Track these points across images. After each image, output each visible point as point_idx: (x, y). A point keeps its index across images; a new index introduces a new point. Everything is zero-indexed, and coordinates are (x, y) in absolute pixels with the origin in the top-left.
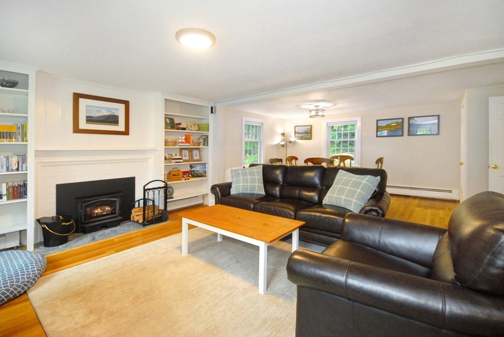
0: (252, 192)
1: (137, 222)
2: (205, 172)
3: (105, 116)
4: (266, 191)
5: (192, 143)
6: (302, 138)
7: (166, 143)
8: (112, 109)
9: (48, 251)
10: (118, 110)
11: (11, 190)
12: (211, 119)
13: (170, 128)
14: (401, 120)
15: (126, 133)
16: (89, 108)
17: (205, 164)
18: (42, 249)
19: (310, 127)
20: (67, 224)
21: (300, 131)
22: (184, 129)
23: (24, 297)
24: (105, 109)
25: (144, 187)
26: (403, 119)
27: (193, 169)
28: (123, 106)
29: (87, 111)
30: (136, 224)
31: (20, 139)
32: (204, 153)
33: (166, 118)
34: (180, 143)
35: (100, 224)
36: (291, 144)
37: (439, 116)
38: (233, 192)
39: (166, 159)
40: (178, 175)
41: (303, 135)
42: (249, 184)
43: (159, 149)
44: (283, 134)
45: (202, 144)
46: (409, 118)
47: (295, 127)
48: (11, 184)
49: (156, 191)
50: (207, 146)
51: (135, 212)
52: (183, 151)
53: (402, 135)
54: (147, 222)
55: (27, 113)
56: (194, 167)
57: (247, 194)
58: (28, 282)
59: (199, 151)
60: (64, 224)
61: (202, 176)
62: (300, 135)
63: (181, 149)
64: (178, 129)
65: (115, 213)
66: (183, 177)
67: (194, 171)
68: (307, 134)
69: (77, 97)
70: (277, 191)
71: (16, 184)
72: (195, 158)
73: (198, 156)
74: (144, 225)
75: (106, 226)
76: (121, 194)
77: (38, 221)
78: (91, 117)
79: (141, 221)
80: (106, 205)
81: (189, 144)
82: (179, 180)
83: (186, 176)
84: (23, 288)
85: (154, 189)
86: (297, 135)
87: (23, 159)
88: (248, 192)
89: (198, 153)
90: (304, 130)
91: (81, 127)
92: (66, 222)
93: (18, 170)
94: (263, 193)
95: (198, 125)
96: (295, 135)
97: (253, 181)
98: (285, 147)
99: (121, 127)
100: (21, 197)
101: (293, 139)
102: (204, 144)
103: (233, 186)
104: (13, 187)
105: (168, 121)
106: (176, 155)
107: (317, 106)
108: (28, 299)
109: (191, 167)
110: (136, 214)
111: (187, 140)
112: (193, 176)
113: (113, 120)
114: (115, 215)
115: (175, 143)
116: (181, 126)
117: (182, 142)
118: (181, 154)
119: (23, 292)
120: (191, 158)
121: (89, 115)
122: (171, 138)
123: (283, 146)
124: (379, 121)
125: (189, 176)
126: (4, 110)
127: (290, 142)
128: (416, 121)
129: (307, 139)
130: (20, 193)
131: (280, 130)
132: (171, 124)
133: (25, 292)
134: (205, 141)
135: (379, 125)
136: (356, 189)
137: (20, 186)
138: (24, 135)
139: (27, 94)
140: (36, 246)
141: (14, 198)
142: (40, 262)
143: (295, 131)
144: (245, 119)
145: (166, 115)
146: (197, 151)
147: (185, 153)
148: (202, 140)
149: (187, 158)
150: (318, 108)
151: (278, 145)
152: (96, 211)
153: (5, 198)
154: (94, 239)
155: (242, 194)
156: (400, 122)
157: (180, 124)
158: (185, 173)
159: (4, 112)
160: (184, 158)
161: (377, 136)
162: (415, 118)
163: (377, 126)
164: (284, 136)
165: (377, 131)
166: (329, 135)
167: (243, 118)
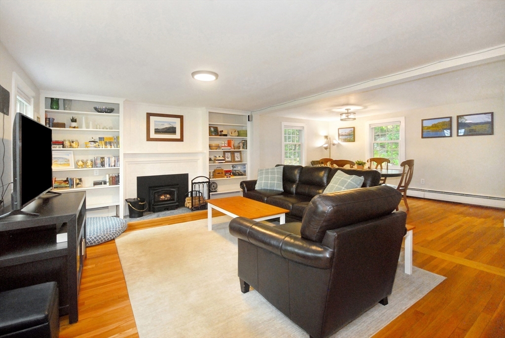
0: (272, 188)
1: (188, 208)
2: (245, 171)
3: (166, 128)
4: (284, 188)
5: (233, 147)
6: (346, 140)
7: (210, 147)
8: (171, 122)
9: (131, 220)
10: (175, 123)
11: (111, 179)
12: (249, 127)
13: (213, 134)
14: (449, 119)
15: (181, 140)
16: (157, 123)
17: (245, 165)
18: (128, 219)
19: (353, 129)
20: (142, 204)
21: (344, 134)
22: (226, 135)
23: (113, 241)
24: (166, 123)
25: (192, 181)
27: (235, 169)
28: (179, 119)
29: (155, 125)
30: (188, 210)
31: (116, 146)
32: (244, 156)
33: (210, 127)
34: (223, 147)
35: (164, 207)
36: (335, 146)
37: (492, 114)
38: (257, 187)
39: (210, 160)
40: (222, 173)
41: (346, 137)
42: (269, 182)
43: (205, 152)
44: (326, 137)
45: (241, 147)
46: (458, 117)
47: (339, 129)
48: (111, 175)
49: (201, 185)
50: (246, 149)
51: (187, 200)
52: (226, 154)
53: (451, 136)
54: (194, 208)
55: (119, 129)
56: (235, 167)
57: (268, 190)
58: (116, 233)
59: (241, 154)
60: (140, 203)
61: (242, 175)
62: (344, 137)
63: (224, 152)
64: (220, 136)
65: (174, 200)
66: (225, 175)
67: (235, 171)
68: (351, 136)
69: (149, 115)
70: (294, 188)
71: (114, 175)
72: (236, 159)
73: (239, 157)
74: (192, 210)
75: (167, 209)
76: (178, 186)
77: (126, 200)
78: (157, 129)
79: (190, 207)
80: (167, 194)
81: (230, 148)
82: (222, 177)
83: (227, 174)
84: (113, 236)
85: (199, 183)
86: (340, 137)
87: (117, 159)
88: (269, 188)
89: (239, 155)
90: (347, 132)
91: (151, 137)
92: (142, 202)
93: (115, 166)
94: (281, 189)
95: (238, 131)
96: (339, 137)
97: (273, 179)
98: (328, 150)
99: (178, 136)
100: (116, 184)
101: (336, 141)
102: (243, 148)
103: (258, 182)
104: (112, 177)
105: (212, 129)
106: (220, 157)
107: (348, 110)
108: (115, 243)
109: (233, 167)
110: (188, 202)
111: (229, 145)
112: (234, 174)
113: (172, 130)
114: (174, 202)
115: (218, 147)
116: (223, 133)
117: (225, 146)
118: (224, 156)
119: (112, 238)
120: (233, 160)
121: (156, 128)
122: (214, 143)
123: (326, 148)
124: (424, 121)
125: (230, 174)
126: (107, 127)
127: (334, 145)
128: (466, 120)
129: (350, 141)
130: (116, 181)
131: (323, 133)
132: (214, 131)
133: (114, 239)
134: (244, 145)
135: (424, 125)
136: (341, 187)
137: (116, 176)
138: (118, 143)
139: (119, 116)
140: (125, 217)
141: (113, 184)
142: (123, 223)
143: (339, 133)
144: (284, 124)
145: (209, 124)
146: (239, 154)
147: (228, 155)
148: (241, 145)
149: (230, 159)
150: (349, 111)
151: (321, 148)
152: (162, 197)
153: (108, 184)
154: (158, 216)
155: (264, 189)
156: (448, 122)
157: (222, 131)
158: (227, 172)
159: (107, 129)
160: (227, 160)
161: (422, 137)
162: (465, 117)
163: (422, 127)
164: (327, 139)
165: (422, 132)
166: (372, 137)
167: (282, 123)
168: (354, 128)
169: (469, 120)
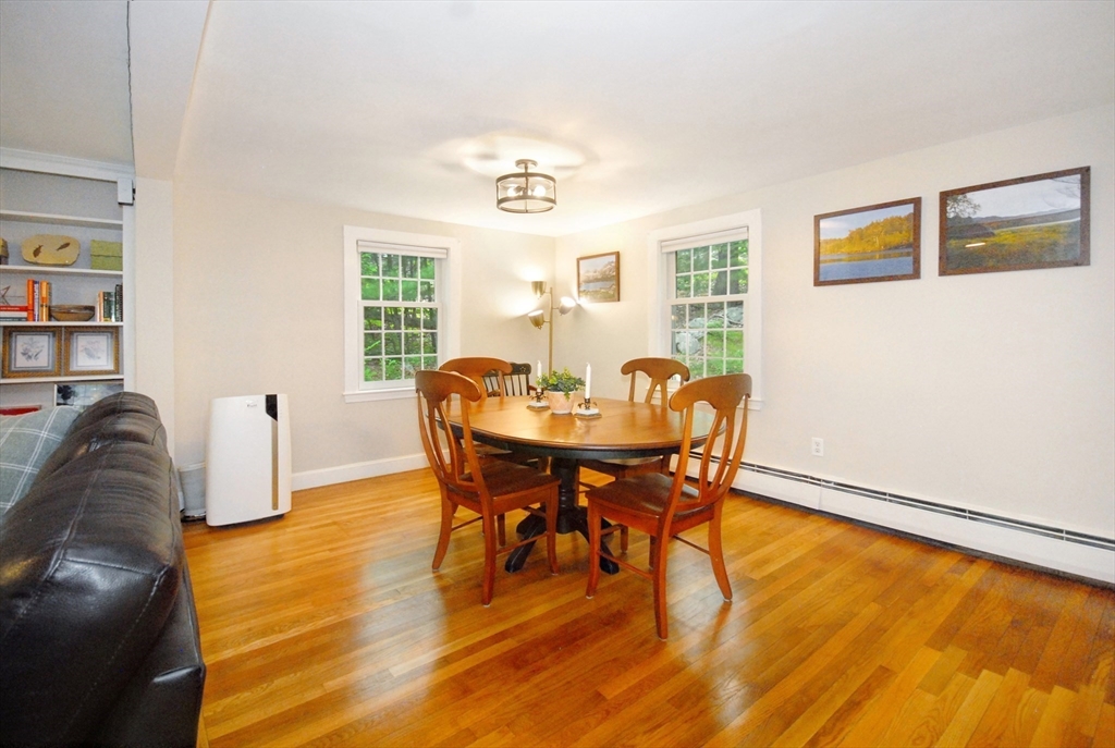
6: (596, 296)
14: (910, 209)
19: (613, 258)
21: (592, 275)
26: (917, 202)
36: (569, 315)
37: (1085, 173)
44: (538, 286)
46: (946, 197)
47: (578, 260)
53: (916, 274)
62: (592, 287)
68: (610, 283)
90: (599, 269)
96: (579, 286)
98: (546, 326)
101: (572, 299)
107: (525, 164)
123: (537, 322)
124: (822, 222)
127: (563, 311)
128: (976, 207)
129: (607, 300)
135: (822, 238)
143: (579, 275)
151: (520, 319)
156: (907, 218)
161: (818, 283)
162: (969, 195)
163: (818, 243)
164: (542, 292)
165: (817, 262)
166: (668, 284)
167: (347, 228)
168: (618, 255)
169: (985, 206)
